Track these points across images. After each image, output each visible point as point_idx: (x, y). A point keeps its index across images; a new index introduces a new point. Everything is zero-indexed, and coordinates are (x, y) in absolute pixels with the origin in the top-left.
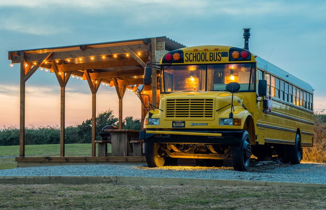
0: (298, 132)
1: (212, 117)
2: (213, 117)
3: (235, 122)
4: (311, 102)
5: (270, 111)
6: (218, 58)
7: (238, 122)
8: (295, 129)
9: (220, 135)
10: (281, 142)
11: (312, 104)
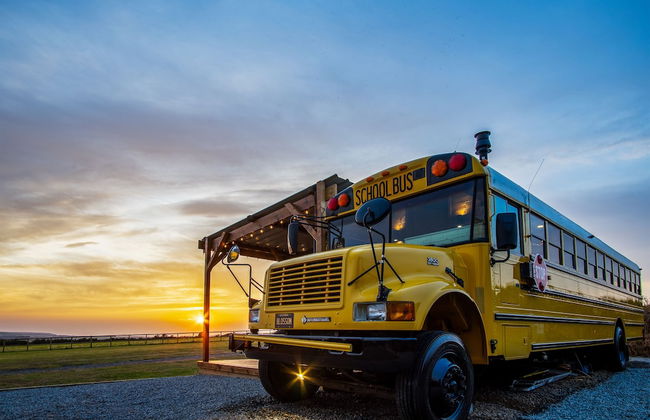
0: (619, 323)
1: (338, 300)
2: (341, 300)
3: (395, 312)
4: (638, 283)
5: (542, 287)
6: (408, 184)
7: (405, 312)
8: (611, 321)
9: (347, 347)
10: (583, 344)
11: (639, 287)
